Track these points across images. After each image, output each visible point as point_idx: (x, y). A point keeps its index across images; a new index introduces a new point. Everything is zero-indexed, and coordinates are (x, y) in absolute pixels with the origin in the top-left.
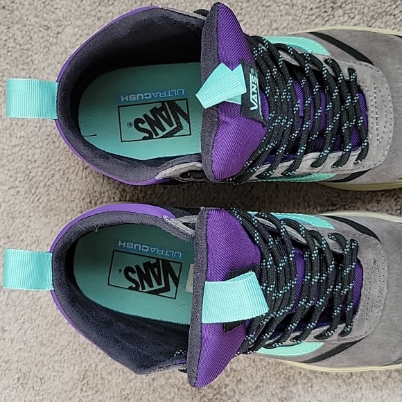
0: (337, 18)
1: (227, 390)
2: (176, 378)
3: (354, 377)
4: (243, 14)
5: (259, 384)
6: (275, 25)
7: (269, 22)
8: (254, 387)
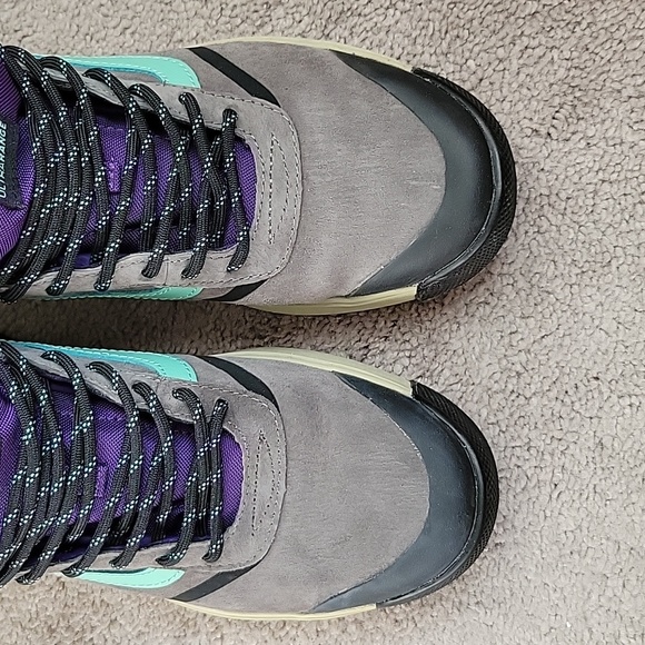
0: (274, 22)
1: (94, 635)
2: (20, 611)
3: (288, 628)
4: (130, 17)
5: (144, 630)
6: (179, 35)
7: (170, 29)
8: (134, 633)
